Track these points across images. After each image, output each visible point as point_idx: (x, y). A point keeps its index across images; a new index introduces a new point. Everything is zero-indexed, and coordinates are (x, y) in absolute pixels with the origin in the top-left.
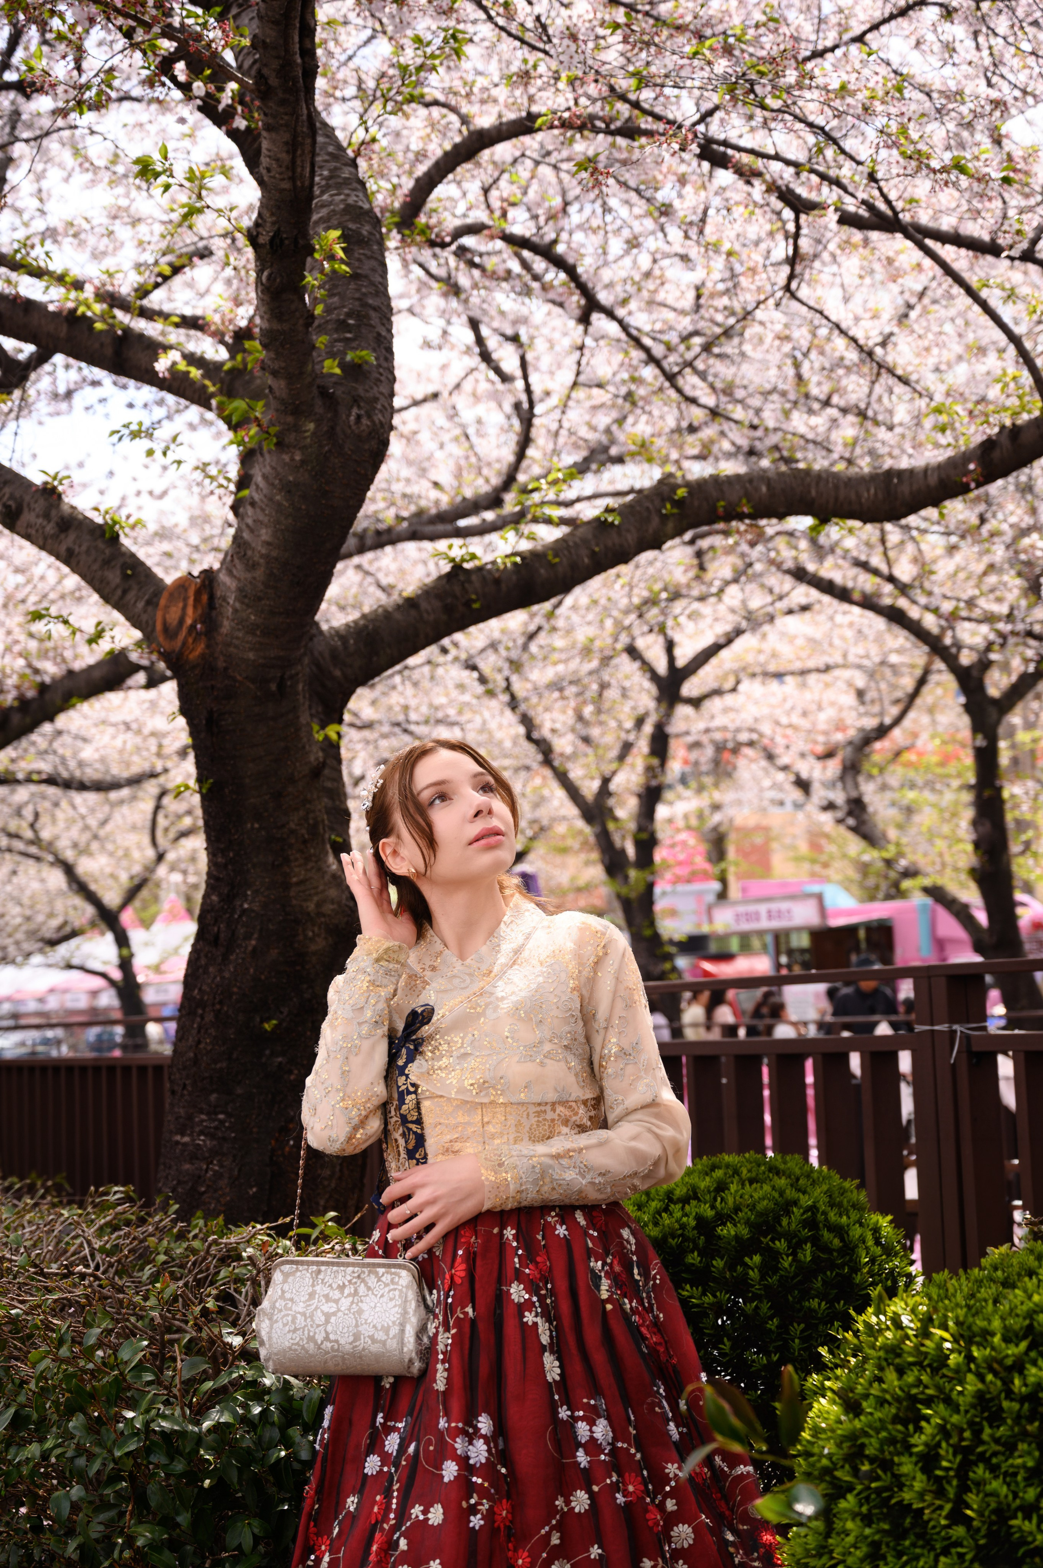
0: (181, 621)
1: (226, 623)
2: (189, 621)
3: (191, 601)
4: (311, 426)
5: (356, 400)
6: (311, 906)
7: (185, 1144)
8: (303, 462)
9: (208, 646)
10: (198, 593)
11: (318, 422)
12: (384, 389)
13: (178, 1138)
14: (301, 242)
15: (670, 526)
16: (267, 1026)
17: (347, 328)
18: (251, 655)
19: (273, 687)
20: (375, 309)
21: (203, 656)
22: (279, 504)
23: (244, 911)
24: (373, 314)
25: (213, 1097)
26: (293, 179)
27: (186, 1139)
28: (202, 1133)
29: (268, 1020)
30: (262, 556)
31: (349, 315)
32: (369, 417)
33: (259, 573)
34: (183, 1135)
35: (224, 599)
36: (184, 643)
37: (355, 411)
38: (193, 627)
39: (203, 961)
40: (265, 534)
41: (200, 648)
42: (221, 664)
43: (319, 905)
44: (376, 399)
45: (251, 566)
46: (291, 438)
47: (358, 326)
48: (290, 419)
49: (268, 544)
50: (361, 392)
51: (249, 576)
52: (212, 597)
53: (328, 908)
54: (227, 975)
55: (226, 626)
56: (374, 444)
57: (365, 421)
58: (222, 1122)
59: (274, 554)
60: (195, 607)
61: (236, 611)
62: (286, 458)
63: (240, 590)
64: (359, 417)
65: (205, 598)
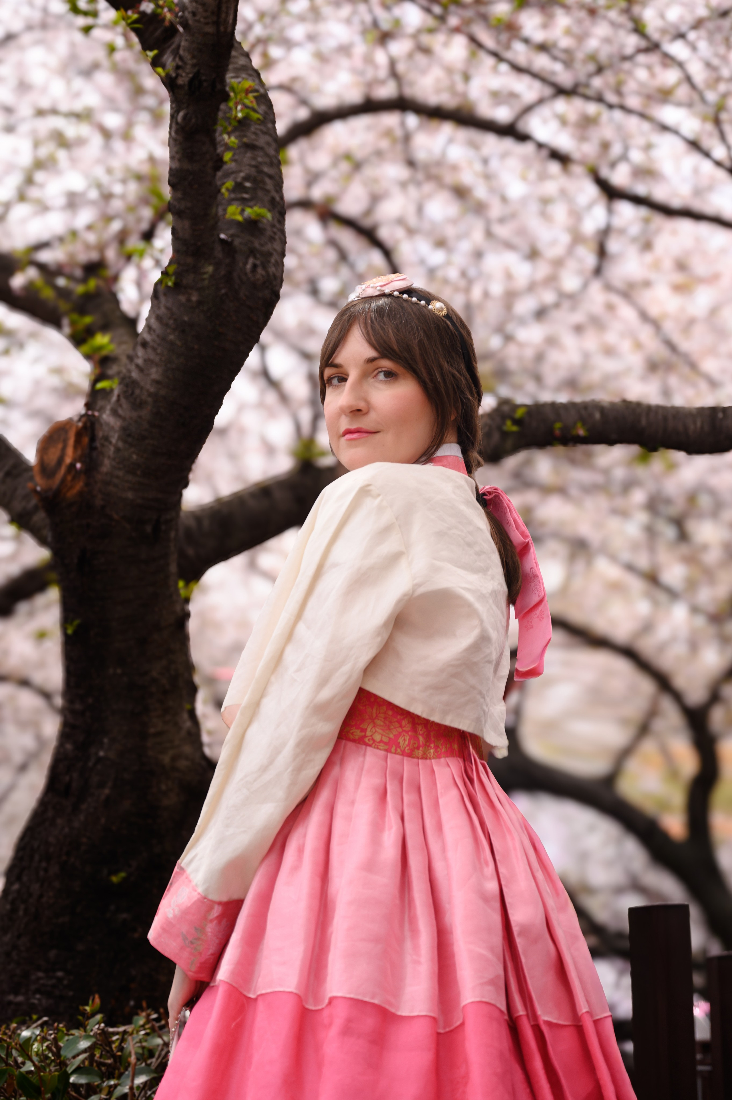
0: (60, 460)
1: (107, 462)
2: (68, 460)
3: (71, 442)
4: (210, 269)
5: (252, 252)
6: (166, 759)
7: (18, 1004)
8: (199, 303)
9: (87, 484)
10: (79, 435)
11: (217, 265)
12: (277, 246)
13: (11, 997)
14: (219, 87)
15: (509, 443)
16: (115, 879)
17: (245, 190)
18: (130, 495)
19: (149, 529)
20: (270, 177)
21: (81, 493)
22: (172, 343)
23: (99, 760)
24: (268, 180)
25: (53, 954)
26: (217, 24)
27: (20, 998)
28: (37, 991)
29: (116, 872)
30: (150, 394)
31: (246, 179)
32: (264, 267)
33: (145, 413)
34: (16, 993)
35: (107, 438)
36: (63, 481)
37: (251, 261)
38: (72, 466)
39: (50, 814)
40: (155, 373)
41: (79, 485)
42: (98, 502)
43: (174, 759)
44: (270, 254)
45: (137, 405)
46: (189, 279)
47: (254, 189)
48: (190, 260)
49: (157, 382)
50: (256, 244)
51: (134, 414)
52: (93, 439)
53: (183, 764)
54: (76, 824)
55: (107, 465)
56: (267, 293)
57: (260, 271)
58: (60, 980)
59: (163, 392)
60: (75, 447)
61: (118, 450)
62: (182, 298)
63: (124, 429)
64: (255, 266)
65: (86, 440)
